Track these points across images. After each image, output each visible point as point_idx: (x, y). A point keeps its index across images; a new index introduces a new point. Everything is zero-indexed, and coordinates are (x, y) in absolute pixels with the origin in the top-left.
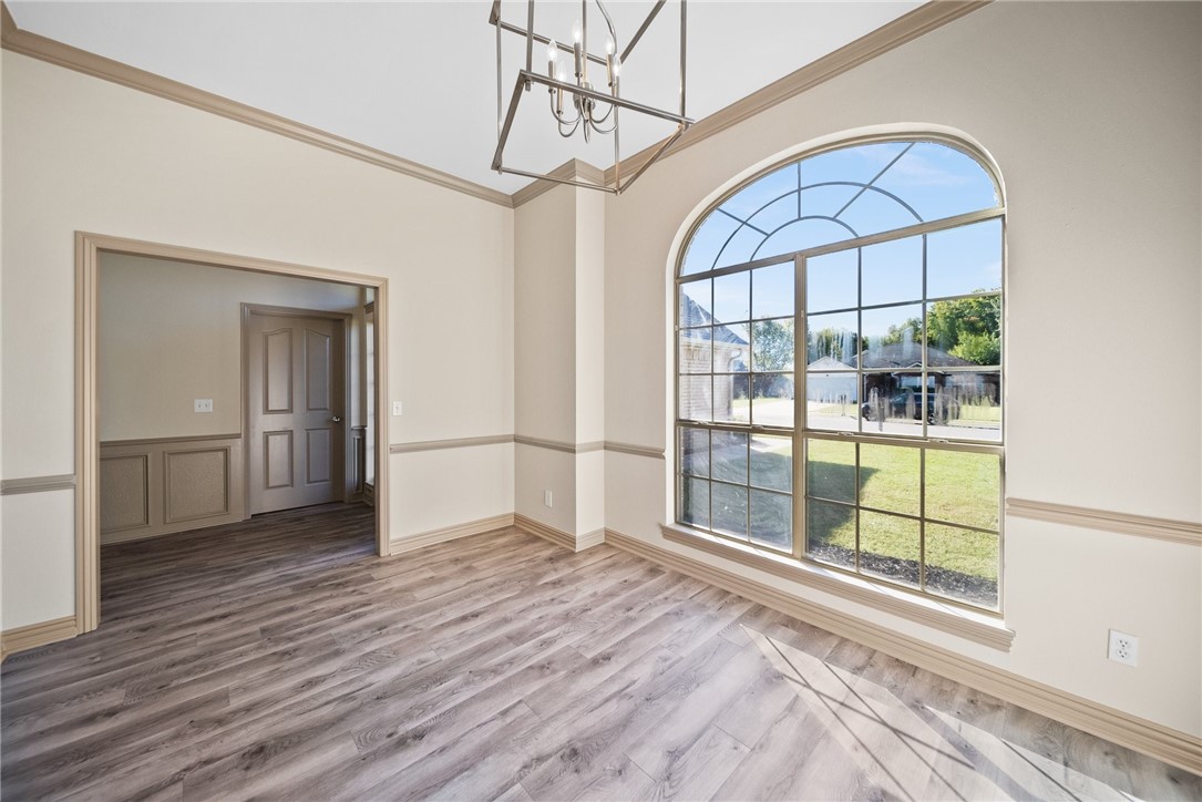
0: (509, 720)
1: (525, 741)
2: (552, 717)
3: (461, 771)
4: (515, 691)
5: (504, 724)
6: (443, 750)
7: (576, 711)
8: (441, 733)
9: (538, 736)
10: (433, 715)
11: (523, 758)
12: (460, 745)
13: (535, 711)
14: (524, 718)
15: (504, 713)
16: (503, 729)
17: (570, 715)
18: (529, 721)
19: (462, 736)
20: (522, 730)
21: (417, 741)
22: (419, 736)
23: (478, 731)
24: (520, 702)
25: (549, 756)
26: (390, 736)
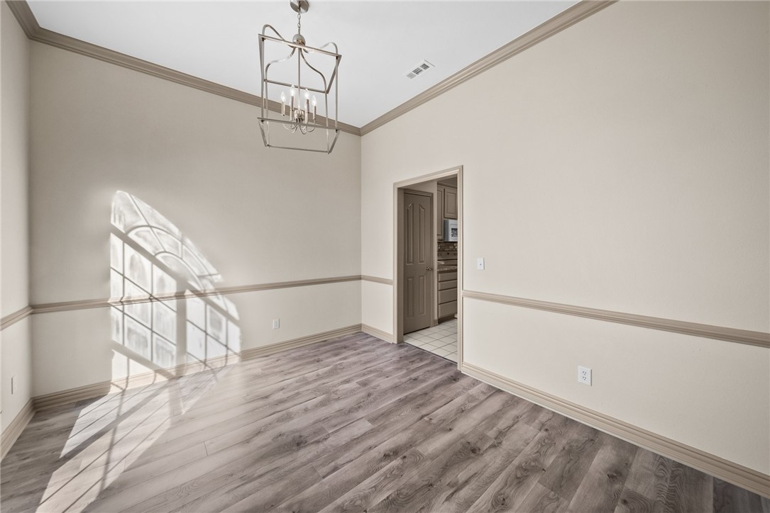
0: (333, 464)
1: (324, 451)
2: (304, 465)
3: (358, 438)
4: (327, 487)
5: (336, 461)
6: (370, 448)
7: (286, 469)
8: (375, 457)
9: (316, 454)
10: (384, 469)
11: (326, 443)
12: (362, 450)
13: (314, 470)
14: (323, 465)
15: (335, 469)
16: (337, 458)
17: (292, 465)
18: (320, 462)
19: (361, 455)
20: (325, 458)
21: (387, 453)
22: (387, 457)
23: (352, 457)
24: (324, 477)
25: (312, 443)
26: (405, 457)
